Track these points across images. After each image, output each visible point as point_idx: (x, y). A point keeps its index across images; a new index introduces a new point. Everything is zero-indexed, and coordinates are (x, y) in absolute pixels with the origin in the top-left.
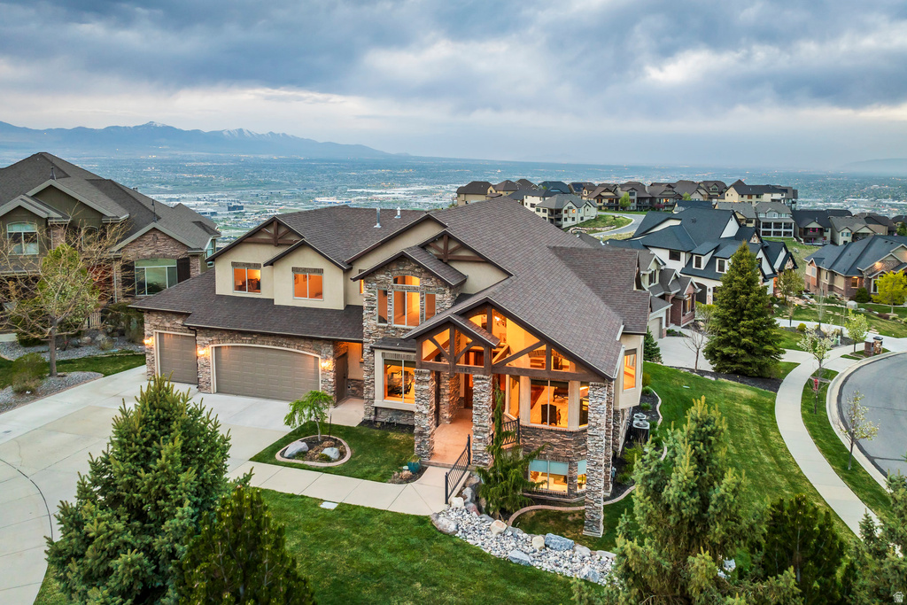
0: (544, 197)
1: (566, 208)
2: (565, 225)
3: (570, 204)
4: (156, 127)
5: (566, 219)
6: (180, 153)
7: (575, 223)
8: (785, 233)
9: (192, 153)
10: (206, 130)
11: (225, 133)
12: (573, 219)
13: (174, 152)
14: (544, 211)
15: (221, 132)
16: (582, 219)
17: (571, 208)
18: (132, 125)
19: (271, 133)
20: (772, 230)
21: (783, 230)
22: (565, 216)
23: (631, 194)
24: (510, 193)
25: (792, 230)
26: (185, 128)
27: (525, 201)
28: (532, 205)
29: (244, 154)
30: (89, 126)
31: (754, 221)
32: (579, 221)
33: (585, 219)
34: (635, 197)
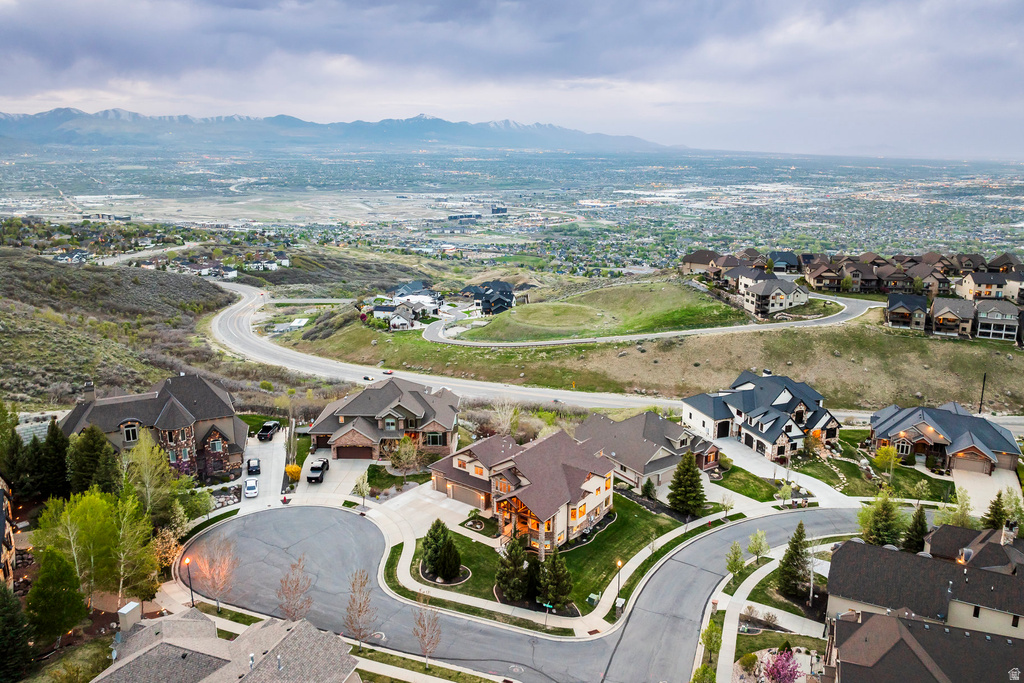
0: (756, 280)
1: (773, 294)
2: (771, 310)
3: (779, 291)
4: (425, 119)
5: (773, 305)
6: (449, 147)
7: (782, 308)
8: (1007, 336)
9: (459, 148)
10: (473, 121)
11: (492, 125)
12: (781, 305)
13: (442, 147)
14: (753, 296)
15: (487, 124)
16: (791, 304)
17: (779, 294)
18: (404, 118)
19: (538, 124)
20: (992, 331)
21: (1004, 332)
22: (772, 301)
23: (855, 276)
24: (729, 268)
25: (1015, 333)
26: (454, 120)
27: (740, 280)
28: (746, 286)
29: (510, 147)
30: (366, 120)
31: (970, 321)
32: (788, 307)
33: (794, 304)
34: (858, 279)
